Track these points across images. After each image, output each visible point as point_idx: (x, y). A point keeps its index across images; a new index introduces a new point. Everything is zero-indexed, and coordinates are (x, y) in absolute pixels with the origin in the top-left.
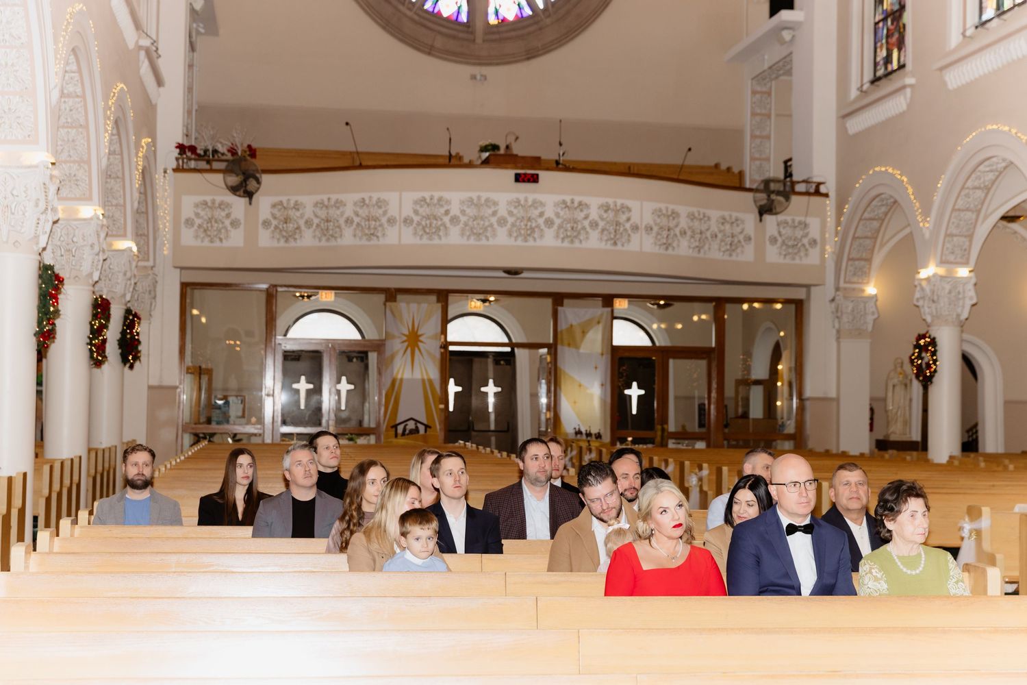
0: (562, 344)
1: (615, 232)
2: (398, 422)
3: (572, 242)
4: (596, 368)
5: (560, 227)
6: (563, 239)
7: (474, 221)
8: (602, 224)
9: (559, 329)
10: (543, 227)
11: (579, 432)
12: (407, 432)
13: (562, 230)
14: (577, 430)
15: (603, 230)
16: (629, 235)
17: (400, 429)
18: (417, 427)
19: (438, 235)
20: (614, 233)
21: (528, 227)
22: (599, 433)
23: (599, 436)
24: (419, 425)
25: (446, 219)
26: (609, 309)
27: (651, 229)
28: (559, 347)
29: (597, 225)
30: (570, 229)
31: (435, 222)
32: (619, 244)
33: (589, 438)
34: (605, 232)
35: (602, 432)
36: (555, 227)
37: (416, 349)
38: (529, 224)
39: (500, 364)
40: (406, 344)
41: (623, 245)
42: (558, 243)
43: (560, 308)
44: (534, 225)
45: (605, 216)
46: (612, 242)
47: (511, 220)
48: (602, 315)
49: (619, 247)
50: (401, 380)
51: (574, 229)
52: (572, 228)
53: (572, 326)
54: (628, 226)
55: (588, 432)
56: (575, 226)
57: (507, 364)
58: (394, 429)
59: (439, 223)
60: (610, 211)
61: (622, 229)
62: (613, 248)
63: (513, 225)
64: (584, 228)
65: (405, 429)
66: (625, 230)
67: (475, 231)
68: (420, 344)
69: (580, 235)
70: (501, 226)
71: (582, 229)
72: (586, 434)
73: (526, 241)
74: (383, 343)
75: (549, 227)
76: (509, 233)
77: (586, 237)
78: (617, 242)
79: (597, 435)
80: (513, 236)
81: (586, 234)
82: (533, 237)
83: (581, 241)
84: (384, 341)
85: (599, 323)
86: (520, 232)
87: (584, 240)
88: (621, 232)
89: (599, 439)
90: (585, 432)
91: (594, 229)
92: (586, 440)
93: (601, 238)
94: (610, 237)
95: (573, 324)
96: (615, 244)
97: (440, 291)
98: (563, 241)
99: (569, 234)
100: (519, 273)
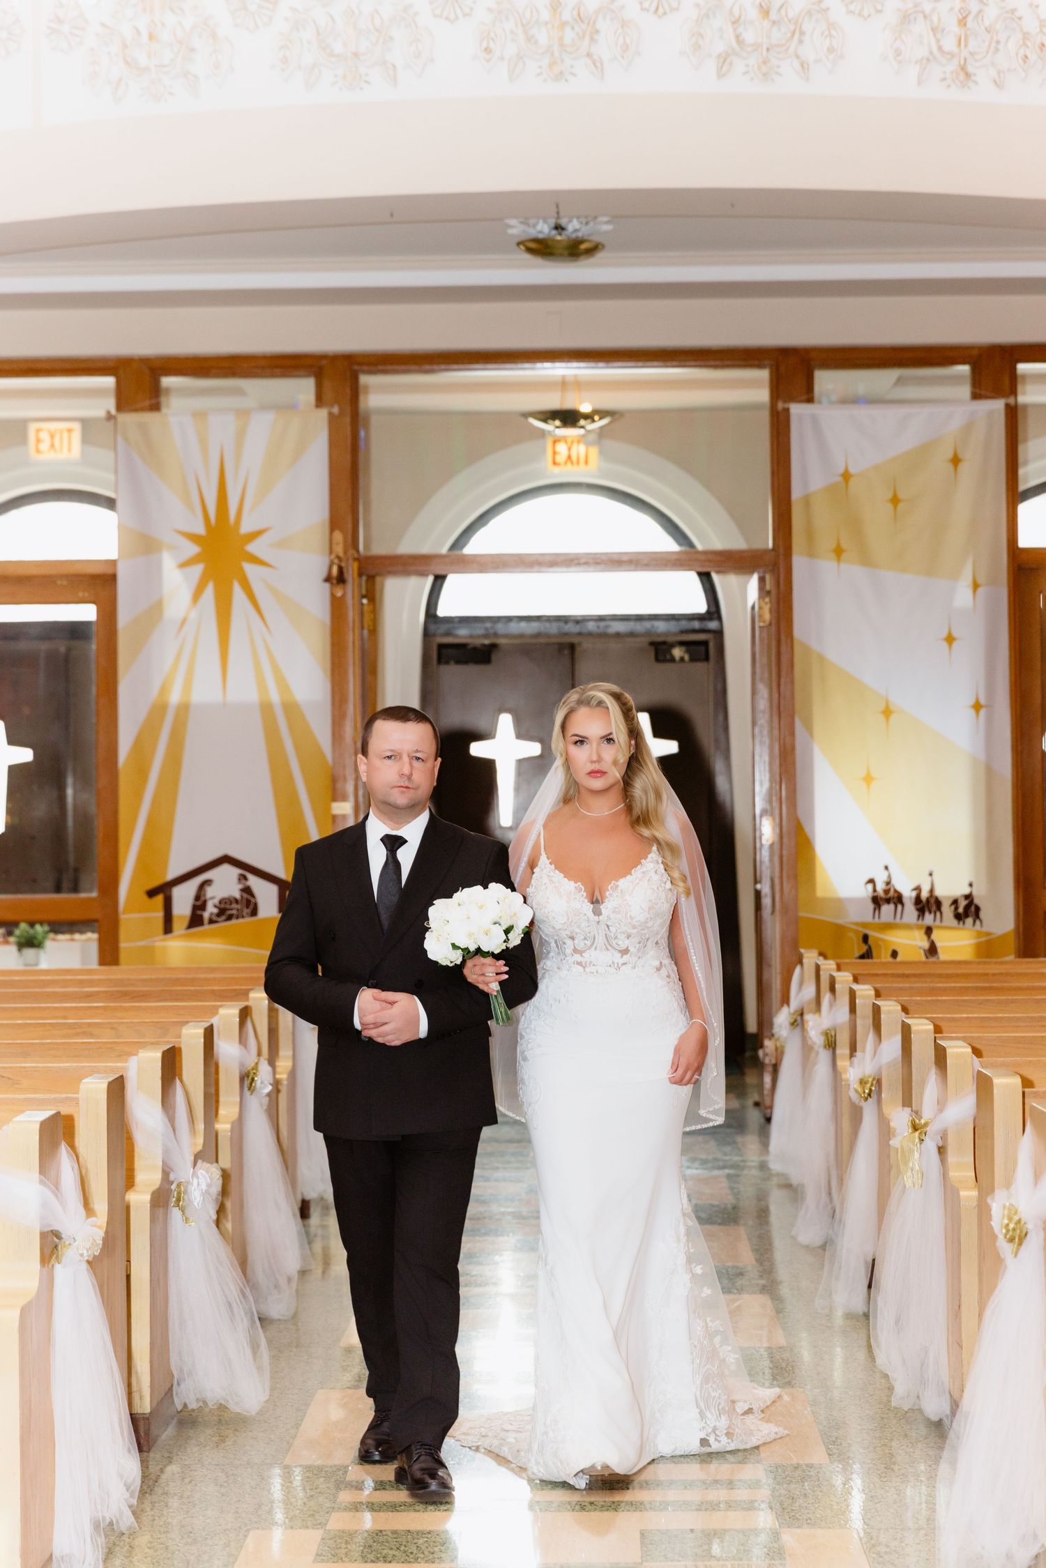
0: (811, 553)
1: (962, 22)
2: (172, 873)
3: (767, 73)
4: (950, 639)
5: (709, 10)
6: (724, 64)
9: (796, 493)
10: (633, 10)
11: (886, 898)
12: (211, 909)
13: (718, 22)
14: (881, 887)
15: (907, 18)
17: (183, 898)
18: (247, 890)
19: (186, 74)
20: (954, 28)
21: (567, 15)
22: (968, 897)
23: (968, 910)
24: (254, 882)
26: (998, 405)
28: (799, 562)
30: (753, 14)
31: (171, 19)
32: (983, 77)
33: (929, 919)
34: (920, 27)
35: (981, 895)
36: (688, 10)
37: (238, 592)
39: (673, 660)
40: (198, 569)
41: (998, 84)
42: (706, 80)
43: (797, 410)
44: (592, 3)
46: (952, 66)
48: (968, 427)
49: (984, 90)
50: (184, 709)
51: (773, 16)
52: (765, 10)
53: (846, 476)
55: (925, 894)
57: (692, 660)
58: (160, 899)
59: (189, 22)
61: (993, 12)
63: (501, 12)
64: (818, 10)
65: (199, 905)
67: (338, 47)
68: (249, 568)
69: (801, 42)
70: (447, 18)
71: (809, 13)
72: (918, 900)
73: (559, 76)
74: (110, 571)
75: (661, 11)
76: (484, 45)
77: (831, 50)
78: (970, 69)
79: (963, 903)
80: (502, 58)
81: (830, 35)
82: (589, 55)
83: (804, 65)
84: (114, 563)
85: (956, 461)
86: (529, 38)
87: (817, 61)
88: (987, 23)
89: (969, 921)
90: (914, 894)
91: (866, 13)
92: (919, 927)
93: (898, 53)
94: (940, 48)
95: (852, 470)
96: (962, 76)
97: (324, 362)
98: (725, 68)
99: (750, 36)
100: (583, 246)
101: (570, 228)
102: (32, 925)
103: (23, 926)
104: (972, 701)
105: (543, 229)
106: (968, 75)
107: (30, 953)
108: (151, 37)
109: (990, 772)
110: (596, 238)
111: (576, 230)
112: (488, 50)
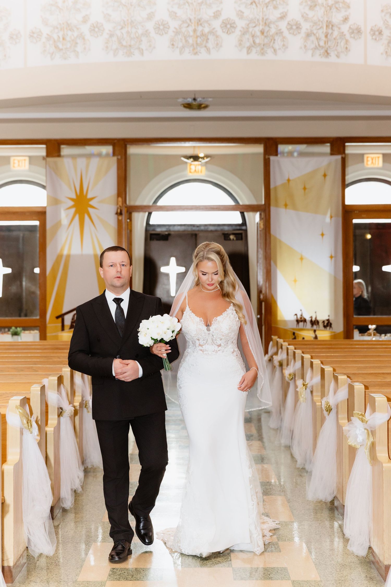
0: (277, 206)
1: (326, 36)
2: (64, 311)
3: (263, 53)
4: (323, 235)
5: (244, 32)
6: (249, 50)
7: (122, 28)
8: (306, 26)
9: (272, 186)
10: (220, 32)
11: (300, 320)
13: (247, 36)
14: (299, 317)
15: (308, 35)
16: (347, 41)
17: (68, 319)
19: (75, 51)
20: (323, 38)
21: (198, 34)
22: (328, 320)
23: (328, 324)
25: (85, 29)
26: (339, 157)
27: (380, 33)
28: (272, 209)
29: (298, 27)
30: (258, 33)
31: (70, 33)
32: (333, 54)
33: (315, 327)
34: (312, 38)
35: (332, 319)
36: (238, 32)
37: (86, 217)
38: (200, 28)
39: (230, 239)
40: (73, 210)
41: (338, 56)
42: (243, 55)
43: (272, 158)
44: (207, 30)
45: (311, 14)
46: (322, 51)
47: (174, 24)
48: (330, 164)
49: (333, 58)
50: (68, 256)
51: (265, 34)
52: (262, 32)
53: (289, 180)
54: (345, 28)
55: (313, 319)
56: (267, 29)
57: (237, 239)
58: (60, 319)
59: (76, 34)
60: (318, 8)
61: (336, 33)
62: (324, 60)
63: (177, 32)
64: (279, 33)
65: (73, 321)
66: (342, 35)
67: (124, 43)
68: (90, 210)
69: (274, 43)
70: (160, 34)
71: (277, 34)
72: (311, 321)
73: (196, 53)
74: (44, 210)
75: (229, 32)
76: (172, 43)
77: (284, 45)
78: (329, 52)
79: (326, 322)
80: (177, 47)
81: (284, 41)
82: (206, 47)
83: (275, 50)
84: (45, 208)
85: (325, 175)
86: (186, 41)
87: (279, 49)
88: (334, 36)
89: (328, 328)
90: (310, 319)
91: (295, 33)
92: (311, 330)
93: (305, 46)
94: (319, 45)
95: (291, 178)
96: (326, 54)
97: (116, 141)
98: (249, 51)
99: (257, 41)
100: (203, 106)
101: (198, 100)
102: (16, 328)
103: (13, 328)
104: (330, 255)
105: (190, 100)
106: (328, 53)
107: (15, 337)
108: (63, 39)
109: (335, 279)
110: (207, 103)
111: (200, 101)
112: (173, 45)
